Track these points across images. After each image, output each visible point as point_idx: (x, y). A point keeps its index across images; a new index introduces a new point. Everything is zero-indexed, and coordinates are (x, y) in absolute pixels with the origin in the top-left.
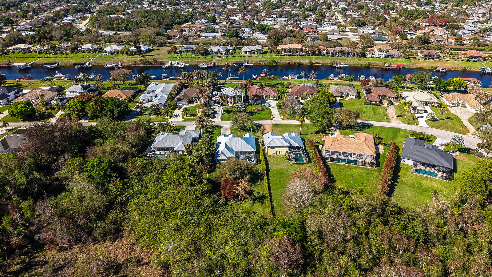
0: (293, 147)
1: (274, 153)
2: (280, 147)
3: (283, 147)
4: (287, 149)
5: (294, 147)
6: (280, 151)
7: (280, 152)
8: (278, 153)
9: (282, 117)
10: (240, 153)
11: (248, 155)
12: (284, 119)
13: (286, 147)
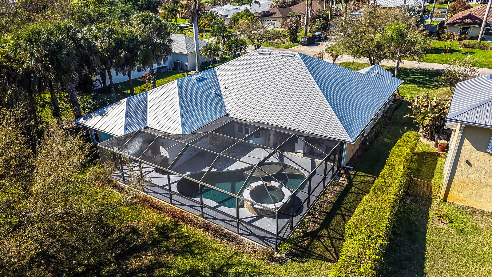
10: (259, 133)
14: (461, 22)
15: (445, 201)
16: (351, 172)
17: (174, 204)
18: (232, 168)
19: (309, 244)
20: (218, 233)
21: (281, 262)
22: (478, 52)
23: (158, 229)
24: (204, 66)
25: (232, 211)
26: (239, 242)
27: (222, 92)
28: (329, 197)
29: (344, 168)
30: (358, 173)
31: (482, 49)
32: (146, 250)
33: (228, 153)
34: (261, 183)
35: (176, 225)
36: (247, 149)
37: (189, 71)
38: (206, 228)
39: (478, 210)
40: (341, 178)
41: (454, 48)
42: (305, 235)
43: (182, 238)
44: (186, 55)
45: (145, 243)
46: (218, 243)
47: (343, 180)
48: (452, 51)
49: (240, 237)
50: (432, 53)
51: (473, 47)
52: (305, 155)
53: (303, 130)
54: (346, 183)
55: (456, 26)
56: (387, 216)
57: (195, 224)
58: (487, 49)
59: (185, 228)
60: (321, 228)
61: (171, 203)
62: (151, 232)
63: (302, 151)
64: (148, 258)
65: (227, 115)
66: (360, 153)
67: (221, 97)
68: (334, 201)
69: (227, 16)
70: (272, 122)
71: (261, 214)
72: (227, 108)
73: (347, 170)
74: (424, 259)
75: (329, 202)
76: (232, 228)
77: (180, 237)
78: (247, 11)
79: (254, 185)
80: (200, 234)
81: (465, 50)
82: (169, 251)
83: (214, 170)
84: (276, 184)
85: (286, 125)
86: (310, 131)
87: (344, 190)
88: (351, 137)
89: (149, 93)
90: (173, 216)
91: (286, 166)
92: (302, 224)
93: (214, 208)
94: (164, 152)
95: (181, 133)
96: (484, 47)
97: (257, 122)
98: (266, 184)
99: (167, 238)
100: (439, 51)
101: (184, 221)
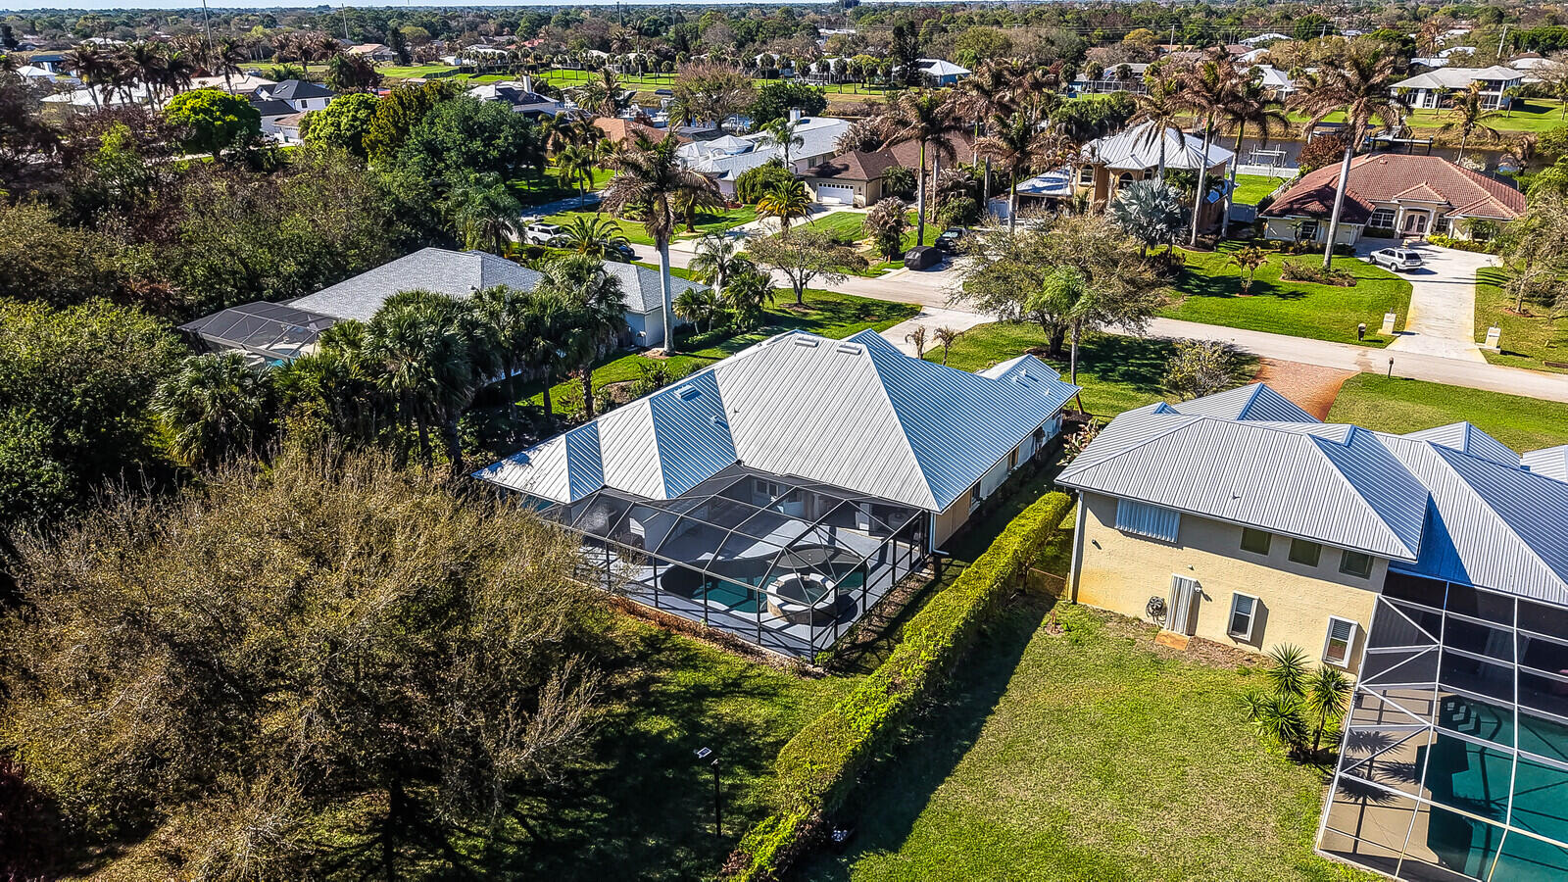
0: (1468, 597)
1: (1158, 608)
2: (1254, 543)
3: (1305, 555)
4: (1360, 605)
5: (1499, 605)
6: (1241, 601)
7: (1246, 618)
8: (1214, 624)
9: (1491, 344)
10: (794, 495)
11: (859, 541)
12: (1507, 355)
13: (1355, 565)
14: (1299, 209)
15: (1075, 603)
16: (943, 560)
17: (661, 608)
18: (747, 554)
19: (859, 657)
20: (730, 644)
21: (818, 676)
22: (1317, 291)
23: (643, 639)
24: (682, 340)
25: (752, 617)
26: (759, 654)
27: (729, 417)
28: (898, 597)
29: (933, 554)
30: (955, 562)
31: (1331, 283)
32: (632, 665)
33: (744, 529)
34: (793, 576)
35: (669, 635)
36: (774, 522)
37: (647, 349)
38: (711, 637)
39: (1116, 615)
40: (925, 570)
41: (1267, 280)
42: (854, 646)
43: (678, 649)
44: (641, 316)
45: (628, 657)
46: (731, 655)
47: (927, 573)
48: (1260, 288)
49: (764, 650)
50: (1211, 294)
51: (1310, 279)
52: (872, 533)
53: (866, 491)
54: (932, 577)
55: (1288, 217)
56: (964, 615)
57: (696, 634)
58: (1342, 285)
59: (682, 638)
60: (879, 639)
61: (657, 606)
62: (633, 645)
63: (867, 527)
64: (637, 674)
65: (739, 462)
66: (968, 529)
67: (727, 427)
68: (906, 602)
69: (725, 174)
70: (815, 476)
71: (793, 619)
72: (738, 448)
73: (937, 557)
74: (1012, 673)
75: (897, 605)
76: (751, 638)
77: (675, 648)
78: (777, 164)
79: (784, 579)
80: (703, 645)
81: (1290, 285)
82: (662, 665)
83: (720, 558)
84: (817, 578)
85: (839, 483)
86: (876, 493)
87: (926, 588)
88: (939, 504)
89: (599, 425)
90: (662, 624)
91: (838, 552)
92: (851, 631)
93: (726, 612)
94: (636, 528)
95: (665, 498)
96: (1336, 280)
97: (790, 476)
98: (802, 579)
99: (659, 651)
100: (1229, 287)
101: (679, 630)
